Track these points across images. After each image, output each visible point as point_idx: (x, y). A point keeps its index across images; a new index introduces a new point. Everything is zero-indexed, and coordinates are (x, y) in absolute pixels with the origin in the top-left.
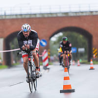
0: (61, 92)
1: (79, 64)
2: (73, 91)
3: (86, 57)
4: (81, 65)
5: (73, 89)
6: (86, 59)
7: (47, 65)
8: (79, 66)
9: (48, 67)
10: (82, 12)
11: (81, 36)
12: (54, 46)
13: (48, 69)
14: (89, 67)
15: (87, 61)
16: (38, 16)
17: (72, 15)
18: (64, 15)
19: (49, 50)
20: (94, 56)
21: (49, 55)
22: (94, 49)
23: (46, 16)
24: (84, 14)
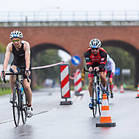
0: (97, 125)
1: (122, 90)
3: (133, 81)
4: (125, 91)
5: (113, 122)
6: (131, 84)
7: (80, 90)
8: (122, 92)
9: (81, 93)
10: (129, 22)
11: (126, 53)
14: (136, 94)
15: (133, 86)
17: (115, 24)
18: (105, 25)
21: (82, 77)
24: (132, 24)
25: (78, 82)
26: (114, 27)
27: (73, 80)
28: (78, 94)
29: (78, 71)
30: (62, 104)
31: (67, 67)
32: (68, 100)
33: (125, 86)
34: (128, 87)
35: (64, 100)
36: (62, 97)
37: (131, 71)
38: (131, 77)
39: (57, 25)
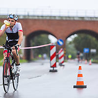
2: (85, 87)
4: (93, 64)
7: (63, 62)
8: (90, 64)
9: (63, 64)
11: (94, 39)
13: (64, 66)
17: (87, 19)
18: (80, 19)
21: (65, 53)
23: (64, 19)
25: (61, 57)
27: (58, 55)
28: (61, 65)
29: (61, 49)
30: (51, 71)
31: (55, 47)
32: (55, 69)
33: (91, 60)
34: (94, 61)
35: (52, 69)
36: (51, 67)
37: (97, 51)
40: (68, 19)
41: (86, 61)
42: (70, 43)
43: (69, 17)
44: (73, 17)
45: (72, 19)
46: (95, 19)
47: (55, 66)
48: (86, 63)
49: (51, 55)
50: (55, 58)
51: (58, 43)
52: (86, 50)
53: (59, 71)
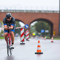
0: (36, 53)
3: (49, 35)
5: (42, 52)
6: (49, 36)
9: (29, 39)
11: (47, 24)
12: (32, 28)
13: (29, 40)
14: (51, 41)
16: (25, 12)
19: (30, 30)
20: (54, 35)
22: (53, 31)
23: (29, 12)
25: (27, 35)
26: (42, 13)
27: (25, 34)
28: (27, 40)
29: (27, 30)
30: (21, 44)
31: (23, 29)
32: (23, 42)
33: (46, 37)
34: (48, 37)
35: (22, 42)
36: (21, 41)
37: (49, 31)
38: (49, 33)
39: (19, 11)
40: (31, 12)
41: (42, 38)
42: (33, 27)
43: (32, 11)
44: (35, 11)
45: (34, 12)
46: (48, 12)
47: (23, 41)
48: (42, 39)
49: (21, 34)
50: (23, 36)
51: (25, 27)
52: (42, 31)
53: (26, 44)
